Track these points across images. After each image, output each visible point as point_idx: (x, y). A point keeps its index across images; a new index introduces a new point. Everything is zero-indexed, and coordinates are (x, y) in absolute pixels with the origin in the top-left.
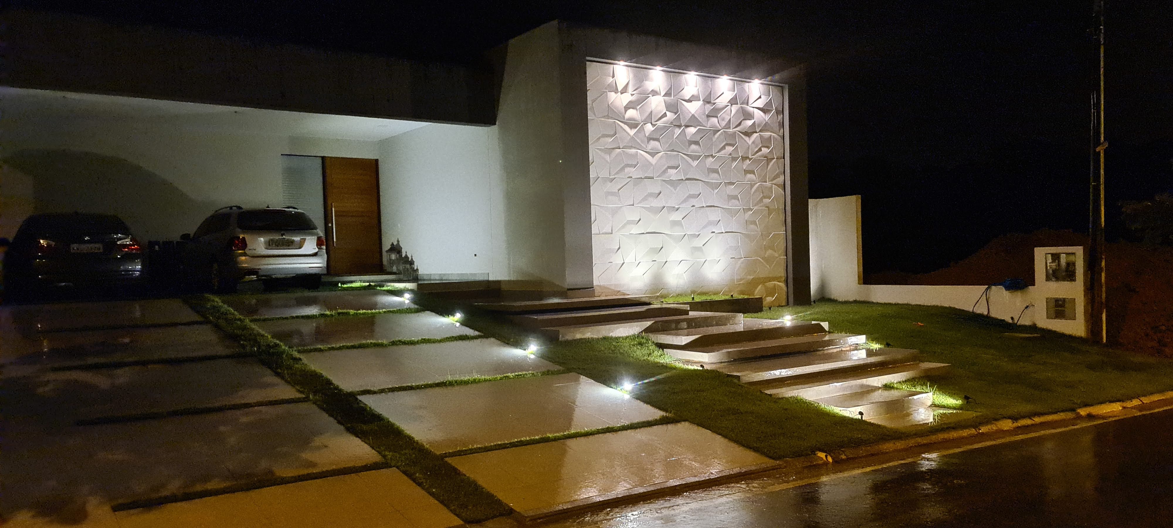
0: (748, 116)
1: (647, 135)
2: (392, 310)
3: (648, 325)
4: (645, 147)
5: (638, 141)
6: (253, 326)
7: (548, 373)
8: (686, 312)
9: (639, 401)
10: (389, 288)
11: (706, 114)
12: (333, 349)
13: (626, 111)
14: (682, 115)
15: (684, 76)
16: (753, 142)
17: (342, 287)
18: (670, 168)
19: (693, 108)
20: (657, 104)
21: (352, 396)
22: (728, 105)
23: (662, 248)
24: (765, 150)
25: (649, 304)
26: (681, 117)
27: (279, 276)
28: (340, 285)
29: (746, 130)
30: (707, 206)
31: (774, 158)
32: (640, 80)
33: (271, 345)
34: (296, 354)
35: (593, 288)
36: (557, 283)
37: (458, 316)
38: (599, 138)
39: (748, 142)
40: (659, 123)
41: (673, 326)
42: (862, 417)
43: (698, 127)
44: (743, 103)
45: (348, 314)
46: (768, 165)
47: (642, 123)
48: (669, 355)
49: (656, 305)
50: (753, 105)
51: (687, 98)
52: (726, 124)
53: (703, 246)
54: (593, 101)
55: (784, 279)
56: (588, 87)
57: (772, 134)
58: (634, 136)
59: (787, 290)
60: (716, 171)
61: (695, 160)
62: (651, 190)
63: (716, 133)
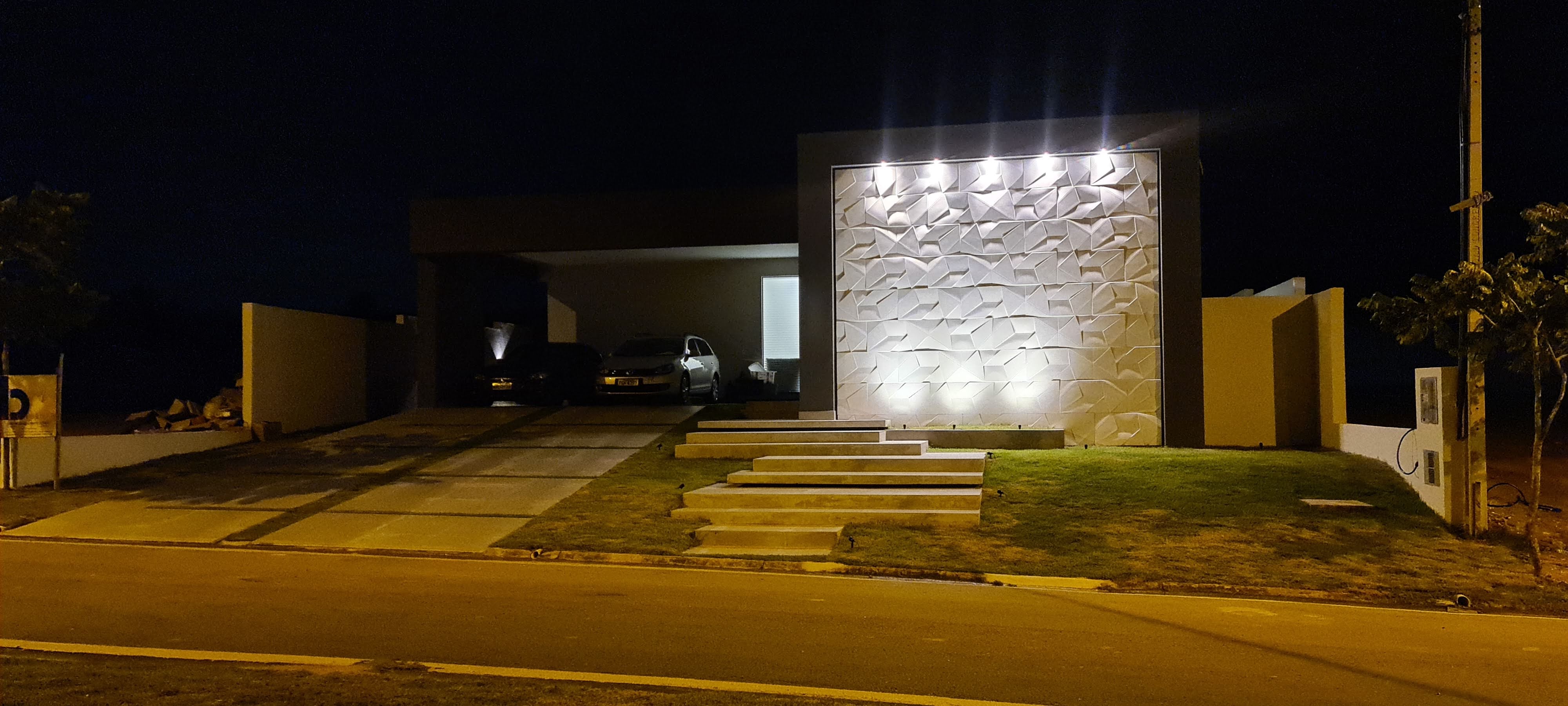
0: (1089, 198)
4: (915, 252)
5: (906, 247)
11: (1014, 203)
13: (889, 218)
14: (974, 210)
15: (977, 164)
16: (1098, 231)
18: (954, 274)
19: (991, 200)
20: (935, 203)
22: (1053, 189)
23: (939, 366)
24: (1120, 240)
26: (972, 212)
29: (1084, 217)
30: (1013, 317)
31: (1140, 248)
32: (910, 179)
38: (852, 250)
39: (1088, 230)
40: (937, 224)
43: (1001, 222)
44: (1080, 183)
46: (1125, 259)
47: (913, 226)
50: (1099, 183)
51: (982, 190)
52: (1049, 213)
53: (1005, 364)
54: (845, 210)
55: (1156, 410)
56: (839, 196)
57: (1135, 216)
58: (900, 242)
59: (1160, 425)
60: (1030, 273)
61: (994, 261)
62: (923, 301)
63: (1029, 226)
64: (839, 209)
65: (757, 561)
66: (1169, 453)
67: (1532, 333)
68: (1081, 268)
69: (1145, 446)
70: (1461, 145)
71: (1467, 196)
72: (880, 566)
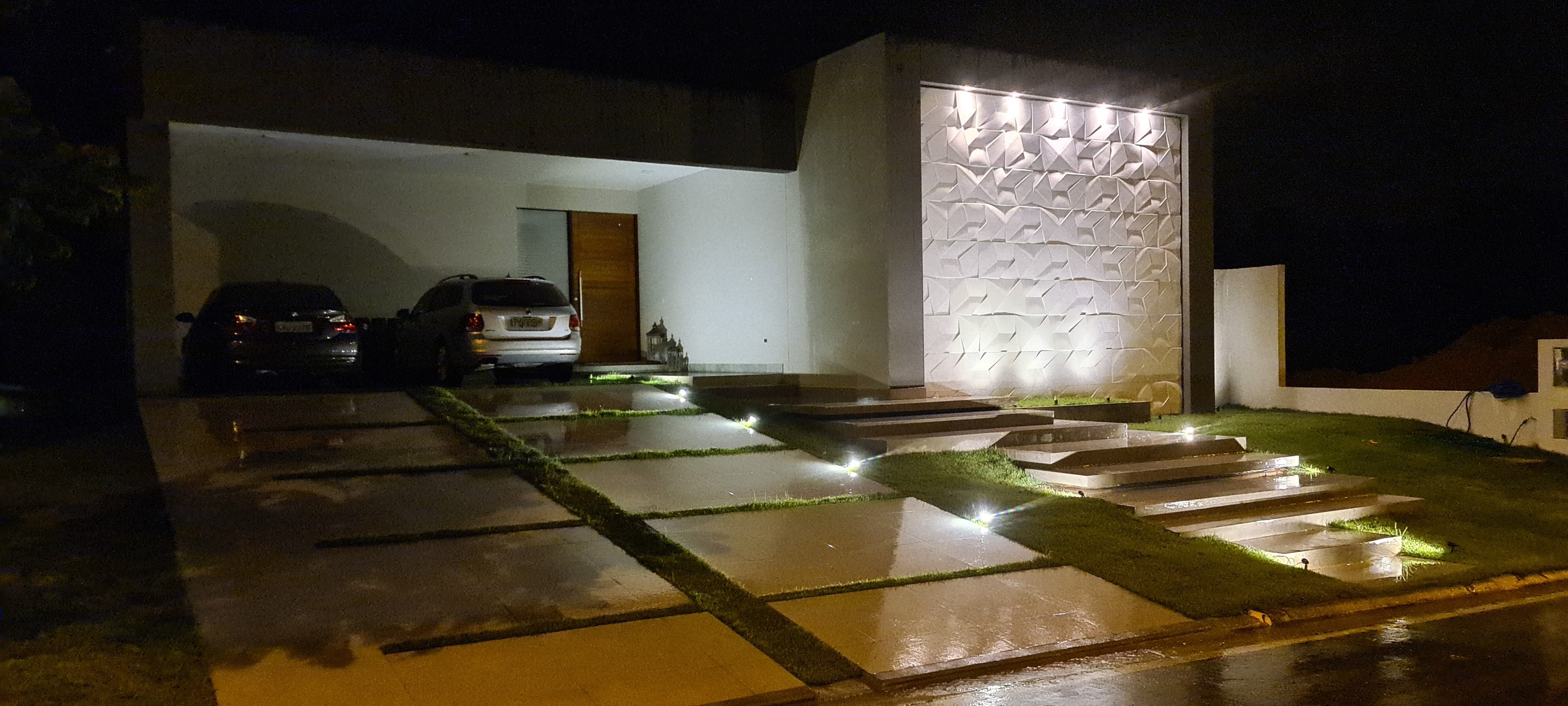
0: (1134, 157)
1: (997, 184)
2: (666, 411)
3: (1001, 437)
4: (994, 199)
6: (500, 428)
7: (878, 497)
8: (1050, 421)
9: (1002, 537)
10: (656, 382)
11: (1078, 154)
12: (602, 459)
13: (970, 153)
14: (1046, 157)
15: (1048, 105)
16: (1140, 193)
17: (594, 380)
18: (1027, 228)
19: (1060, 147)
20: (1011, 142)
21: (637, 520)
22: (1107, 143)
23: (1015, 334)
25: (998, 408)
26: (1043, 158)
27: (521, 365)
28: (591, 377)
29: (1130, 177)
30: (1075, 279)
31: (1168, 214)
32: (991, 110)
33: (527, 452)
34: (562, 467)
35: (924, 386)
36: (878, 379)
37: (753, 420)
38: (936, 189)
39: (1132, 191)
40: (1014, 168)
41: (1035, 439)
42: (1306, 566)
43: (1066, 173)
44: (1127, 140)
45: (612, 414)
46: (1159, 224)
47: (992, 168)
48: (1032, 477)
49: (1007, 411)
50: (1141, 143)
51: (1052, 134)
52: (1105, 167)
53: (1070, 331)
54: (929, 139)
55: (1177, 377)
56: (922, 121)
57: (1165, 181)
58: (980, 185)
59: (1182, 393)
60: (1089, 232)
61: (1061, 216)
62: (1001, 257)
63: (1090, 180)
64: (924, 134)
68: (1127, 231)
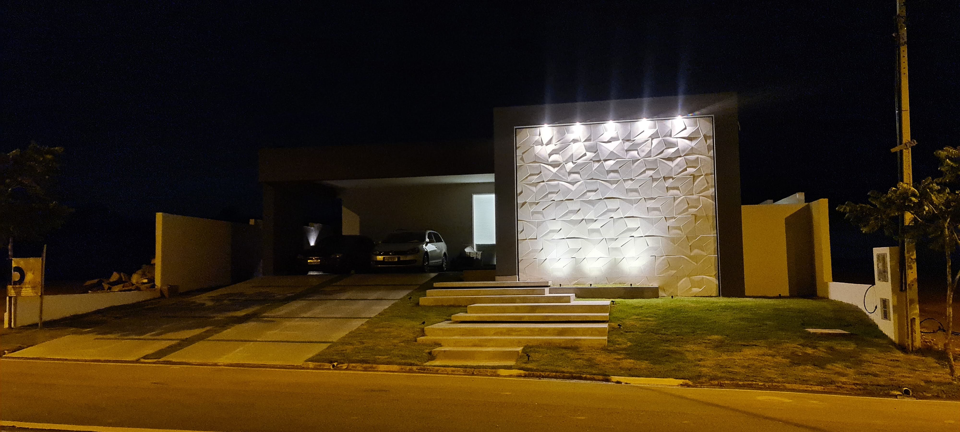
0: (671, 145)
4: (566, 179)
5: (560, 175)
11: (626, 148)
13: (549, 158)
15: (603, 125)
16: (677, 165)
18: (588, 192)
19: (612, 147)
20: (578, 149)
22: (649, 140)
23: (581, 248)
24: (691, 170)
26: (600, 154)
29: (668, 156)
30: (626, 217)
31: (703, 175)
32: (562, 135)
38: (527, 177)
39: (671, 165)
40: (579, 161)
43: (617, 160)
44: (665, 136)
46: (694, 182)
47: (564, 163)
50: (677, 136)
51: (606, 141)
52: (647, 154)
53: (621, 246)
54: (523, 153)
55: (714, 274)
56: (519, 145)
57: (699, 156)
58: (556, 173)
59: (717, 283)
60: (636, 191)
61: (614, 184)
62: (571, 208)
63: (635, 162)
64: (519, 152)
65: (470, 369)
66: (723, 301)
67: (944, 225)
68: (667, 188)
69: (708, 297)
70: (897, 112)
71: (901, 143)
72: (546, 372)
